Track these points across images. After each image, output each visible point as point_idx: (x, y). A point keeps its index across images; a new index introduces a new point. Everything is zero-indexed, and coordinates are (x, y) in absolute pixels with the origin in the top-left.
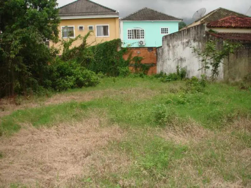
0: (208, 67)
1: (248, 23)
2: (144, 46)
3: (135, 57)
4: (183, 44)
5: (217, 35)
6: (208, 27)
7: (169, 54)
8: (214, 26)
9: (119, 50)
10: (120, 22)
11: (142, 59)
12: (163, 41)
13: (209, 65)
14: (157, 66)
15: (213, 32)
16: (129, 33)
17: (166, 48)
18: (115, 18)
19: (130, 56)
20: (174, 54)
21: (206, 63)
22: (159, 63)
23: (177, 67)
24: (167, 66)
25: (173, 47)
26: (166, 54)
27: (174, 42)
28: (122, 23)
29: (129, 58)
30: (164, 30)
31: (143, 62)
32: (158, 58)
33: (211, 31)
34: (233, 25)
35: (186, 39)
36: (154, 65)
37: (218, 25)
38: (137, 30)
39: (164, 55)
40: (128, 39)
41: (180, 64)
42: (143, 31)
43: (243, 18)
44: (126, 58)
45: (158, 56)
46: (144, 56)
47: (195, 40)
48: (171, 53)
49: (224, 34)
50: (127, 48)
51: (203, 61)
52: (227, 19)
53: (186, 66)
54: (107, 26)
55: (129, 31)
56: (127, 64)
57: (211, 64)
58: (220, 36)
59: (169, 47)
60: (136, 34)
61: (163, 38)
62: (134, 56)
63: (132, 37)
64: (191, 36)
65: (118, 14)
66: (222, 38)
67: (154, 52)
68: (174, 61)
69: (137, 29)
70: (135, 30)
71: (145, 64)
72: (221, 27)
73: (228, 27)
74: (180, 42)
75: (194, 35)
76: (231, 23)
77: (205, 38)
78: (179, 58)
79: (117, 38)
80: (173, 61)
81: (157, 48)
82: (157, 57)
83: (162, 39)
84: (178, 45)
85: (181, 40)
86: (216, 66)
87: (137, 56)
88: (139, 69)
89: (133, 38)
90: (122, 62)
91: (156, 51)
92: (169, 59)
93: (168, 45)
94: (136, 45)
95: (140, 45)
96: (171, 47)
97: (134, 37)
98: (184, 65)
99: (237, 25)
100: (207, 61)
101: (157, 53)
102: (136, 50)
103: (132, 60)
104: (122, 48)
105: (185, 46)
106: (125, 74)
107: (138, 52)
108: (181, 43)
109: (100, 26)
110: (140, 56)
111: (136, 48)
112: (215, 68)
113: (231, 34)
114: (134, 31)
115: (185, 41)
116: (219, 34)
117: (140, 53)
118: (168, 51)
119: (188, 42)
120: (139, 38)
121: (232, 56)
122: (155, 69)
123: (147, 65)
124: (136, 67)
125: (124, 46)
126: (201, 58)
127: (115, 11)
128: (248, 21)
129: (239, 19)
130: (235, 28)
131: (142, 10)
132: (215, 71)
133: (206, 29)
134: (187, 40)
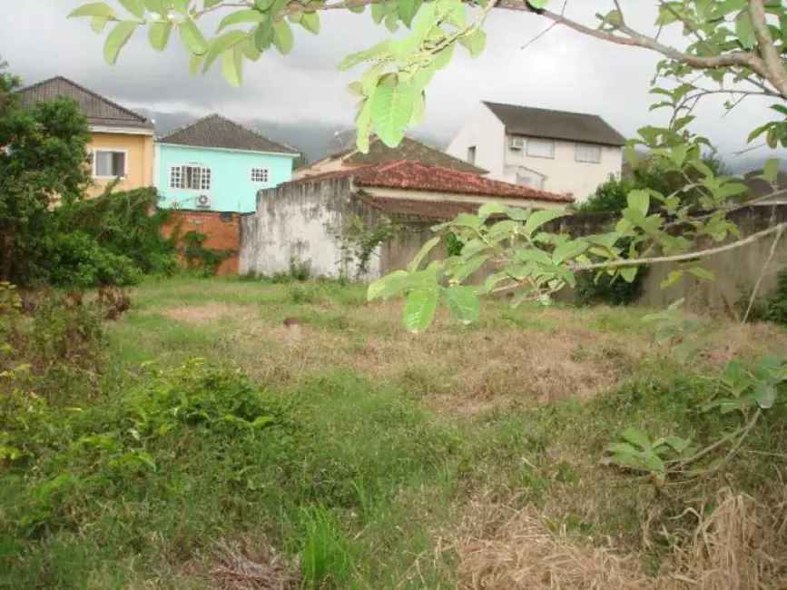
0: (351, 260)
1: (434, 179)
2: (208, 207)
3: (188, 233)
4: (304, 212)
5: (372, 203)
6: (357, 184)
7: (271, 230)
8: (367, 182)
9: (152, 213)
10: (154, 146)
11: (205, 237)
12: (258, 200)
13: (353, 256)
14: (241, 258)
15: (366, 194)
16: (173, 174)
17: (265, 218)
18: (143, 136)
19: (178, 229)
20: (283, 231)
21: (348, 252)
22: (248, 250)
23: (292, 260)
24: (267, 258)
25: (283, 217)
26: (263, 231)
27: (283, 206)
28: (158, 148)
29: (174, 235)
30: (259, 175)
31: (206, 246)
32: (244, 240)
33: (361, 192)
34: (404, 184)
35: (312, 202)
36: (232, 254)
37: (376, 182)
38: (195, 170)
39: (259, 232)
40: (172, 189)
41: (296, 253)
42: (209, 171)
43: (428, 167)
44: (166, 233)
45: (245, 234)
46: (210, 233)
47: (329, 207)
48: (276, 229)
49: (386, 201)
50: (172, 211)
51: (343, 248)
52: (395, 168)
53: (310, 260)
54: (123, 154)
55: (173, 169)
56: (170, 247)
57: (357, 254)
58: (377, 205)
59: (273, 215)
60: (191, 177)
61: (258, 194)
62: (185, 229)
63: (180, 183)
64: (323, 198)
65: (151, 126)
66: (380, 209)
67: (235, 224)
68: (283, 248)
69: (193, 166)
70: (189, 169)
71: (212, 250)
72: (381, 186)
73: (394, 187)
74: (299, 207)
75: (327, 198)
76: (401, 178)
77: (349, 206)
78: (296, 242)
79: (146, 186)
80: (281, 249)
81: (241, 216)
82: (241, 235)
83: (255, 197)
84: (294, 214)
85: (301, 204)
86: (365, 257)
87: (195, 232)
88: (196, 262)
89: (183, 186)
90: (158, 242)
91: (240, 222)
92: (270, 243)
93: (270, 211)
94: (191, 205)
95: (199, 204)
96: (278, 217)
97: (186, 184)
98: (304, 257)
99: (412, 182)
100: (350, 249)
101: (241, 229)
102: (193, 217)
103: (182, 239)
104: (159, 209)
105: (308, 216)
106: (169, 271)
107: (198, 222)
108: (301, 209)
109: (105, 153)
110: (201, 231)
111: (193, 212)
112: (363, 262)
113: (397, 202)
114: (186, 169)
115: (309, 205)
116: (376, 200)
117: (202, 225)
118: (270, 224)
119: (315, 210)
120: (198, 188)
121: (394, 243)
122: (236, 265)
123: (218, 254)
124: (190, 256)
125: (164, 205)
126: (340, 244)
127: (144, 120)
128: (438, 173)
129: (419, 167)
130: (407, 189)
131: (206, 120)
132: (362, 268)
133: (353, 189)
134: (313, 206)
